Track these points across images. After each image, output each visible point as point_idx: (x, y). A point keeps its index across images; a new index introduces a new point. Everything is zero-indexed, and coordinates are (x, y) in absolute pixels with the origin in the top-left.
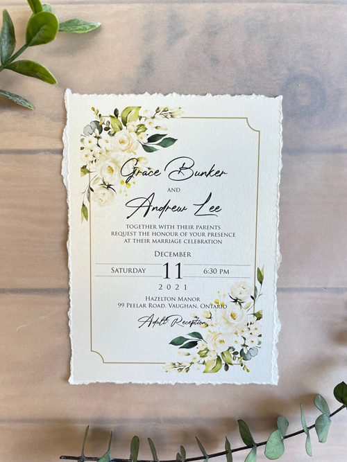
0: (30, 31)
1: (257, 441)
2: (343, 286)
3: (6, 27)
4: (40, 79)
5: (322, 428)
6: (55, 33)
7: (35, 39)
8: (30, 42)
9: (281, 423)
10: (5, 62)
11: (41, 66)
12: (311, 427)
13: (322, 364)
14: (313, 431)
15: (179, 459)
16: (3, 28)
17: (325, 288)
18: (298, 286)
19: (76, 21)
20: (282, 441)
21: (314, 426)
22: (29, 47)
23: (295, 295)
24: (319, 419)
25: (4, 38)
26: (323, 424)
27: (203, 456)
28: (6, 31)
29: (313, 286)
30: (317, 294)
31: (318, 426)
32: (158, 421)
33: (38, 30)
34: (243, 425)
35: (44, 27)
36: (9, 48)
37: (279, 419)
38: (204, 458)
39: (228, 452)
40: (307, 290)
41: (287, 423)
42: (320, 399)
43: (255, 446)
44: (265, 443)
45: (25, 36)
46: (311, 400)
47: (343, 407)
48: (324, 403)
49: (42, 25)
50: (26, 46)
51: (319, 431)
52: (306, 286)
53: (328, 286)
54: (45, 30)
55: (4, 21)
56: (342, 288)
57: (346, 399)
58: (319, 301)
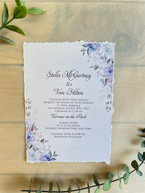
0: (15, 13)
1: (100, 183)
2: (136, 121)
3: (5, 10)
4: (18, 33)
5: (126, 178)
6: (26, 14)
7: (17, 16)
8: (15, 17)
9: (110, 176)
10: (4, 25)
11: (19, 28)
12: (122, 178)
13: (127, 152)
14: (122, 180)
15: (69, 190)
16: (4, 11)
17: (129, 122)
18: (118, 121)
19: (35, 8)
20: (110, 183)
22: (14, 19)
23: (117, 125)
24: (125, 175)
25: (4, 14)
26: (126, 177)
27: (78, 189)
28: (5, 12)
29: (124, 121)
30: (126, 125)
31: (124, 177)
32: (61, 174)
33: (19, 13)
34: (95, 177)
35: (21, 12)
36: (6, 19)
37: (109, 174)
38: (79, 190)
39: (89, 188)
40: (122, 123)
41: (113, 176)
42: (126, 166)
43: (99, 185)
44: (103, 184)
45: (13, 15)
46: (123, 167)
47: (135, 170)
48: (127, 168)
49: (21, 11)
50: (13, 19)
51: (125, 180)
52: (122, 121)
53: (131, 121)
54: (22, 13)
55: (4, 8)
56: (136, 122)
57: (136, 167)
58: (127, 127)
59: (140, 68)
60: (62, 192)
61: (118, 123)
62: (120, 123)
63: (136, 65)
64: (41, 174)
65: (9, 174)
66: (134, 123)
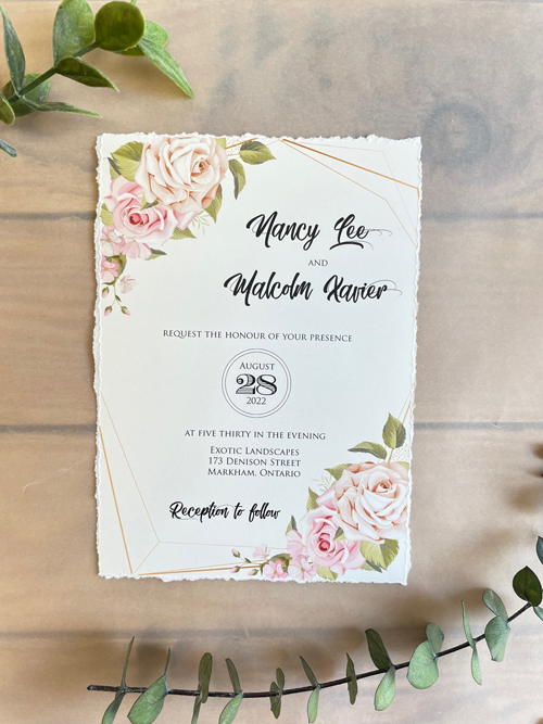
1: (395, 664)
2: (522, 421)
5: (496, 638)
9: (432, 633)
12: (479, 639)
15: (275, 690)
17: (496, 424)
18: (453, 420)
20: (435, 661)
21: (483, 636)
23: (449, 434)
24: (491, 625)
26: (497, 632)
27: (311, 685)
29: (477, 420)
30: (482, 433)
31: (490, 635)
32: (240, 633)
34: (375, 637)
37: (429, 627)
38: (313, 688)
39: (351, 679)
40: (468, 426)
41: (442, 636)
42: (492, 595)
43: (392, 668)
44: (407, 665)
46: (478, 597)
47: (528, 606)
48: (498, 602)
51: (492, 642)
52: (466, 420)
53: (500, 421)
56: (521, 423)
57: (532, 593)
58: (487, 443)
59: (523, 223)
60: (247, 696)
61: (454, 426)
62: (461, 426)
63: (509, 215)
64: (164, 634)
65: (41, 634)
66: (515, 427)
